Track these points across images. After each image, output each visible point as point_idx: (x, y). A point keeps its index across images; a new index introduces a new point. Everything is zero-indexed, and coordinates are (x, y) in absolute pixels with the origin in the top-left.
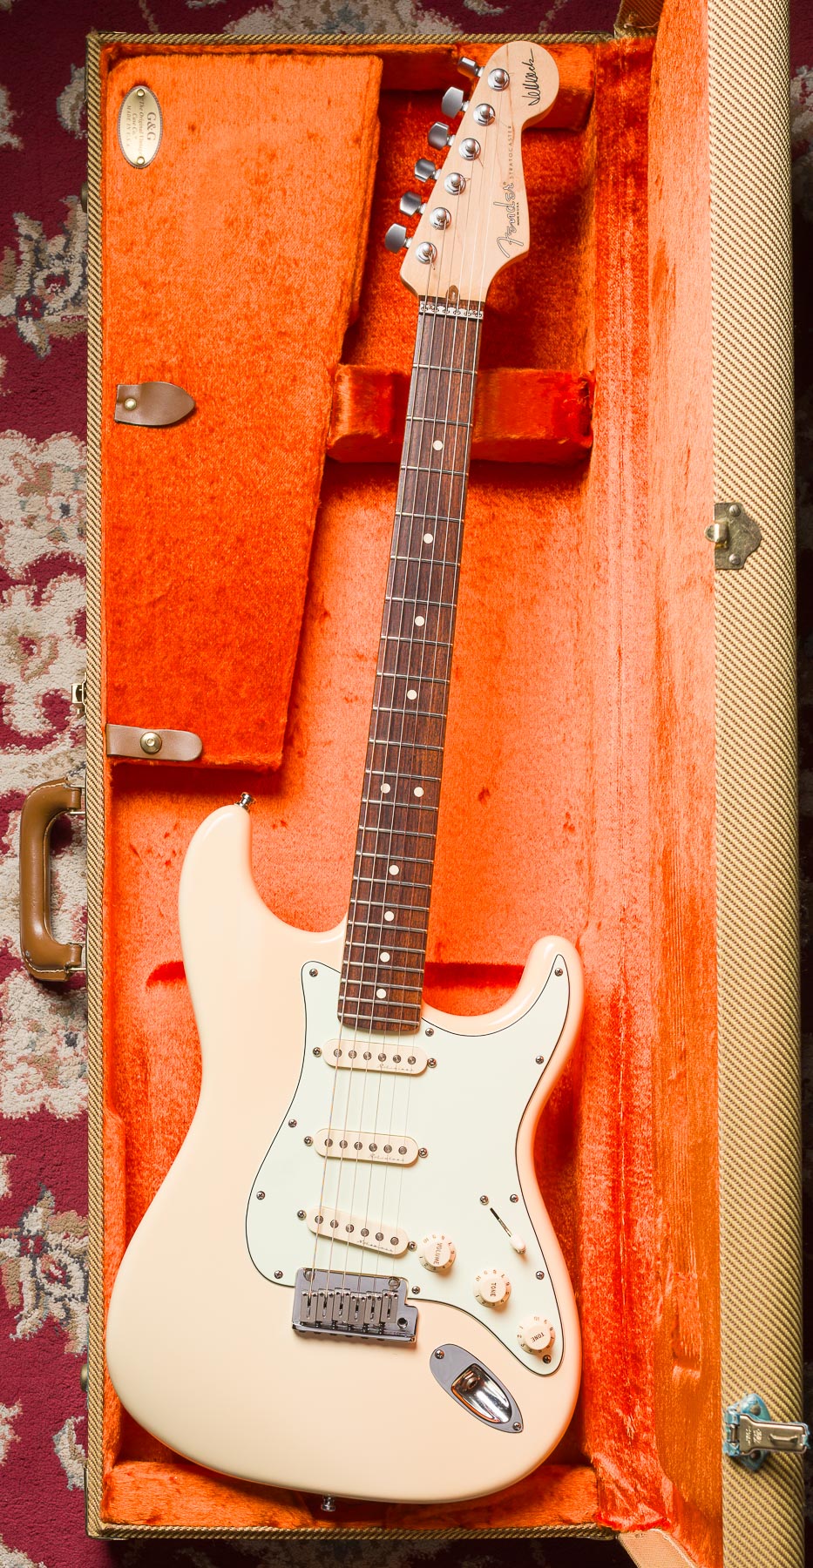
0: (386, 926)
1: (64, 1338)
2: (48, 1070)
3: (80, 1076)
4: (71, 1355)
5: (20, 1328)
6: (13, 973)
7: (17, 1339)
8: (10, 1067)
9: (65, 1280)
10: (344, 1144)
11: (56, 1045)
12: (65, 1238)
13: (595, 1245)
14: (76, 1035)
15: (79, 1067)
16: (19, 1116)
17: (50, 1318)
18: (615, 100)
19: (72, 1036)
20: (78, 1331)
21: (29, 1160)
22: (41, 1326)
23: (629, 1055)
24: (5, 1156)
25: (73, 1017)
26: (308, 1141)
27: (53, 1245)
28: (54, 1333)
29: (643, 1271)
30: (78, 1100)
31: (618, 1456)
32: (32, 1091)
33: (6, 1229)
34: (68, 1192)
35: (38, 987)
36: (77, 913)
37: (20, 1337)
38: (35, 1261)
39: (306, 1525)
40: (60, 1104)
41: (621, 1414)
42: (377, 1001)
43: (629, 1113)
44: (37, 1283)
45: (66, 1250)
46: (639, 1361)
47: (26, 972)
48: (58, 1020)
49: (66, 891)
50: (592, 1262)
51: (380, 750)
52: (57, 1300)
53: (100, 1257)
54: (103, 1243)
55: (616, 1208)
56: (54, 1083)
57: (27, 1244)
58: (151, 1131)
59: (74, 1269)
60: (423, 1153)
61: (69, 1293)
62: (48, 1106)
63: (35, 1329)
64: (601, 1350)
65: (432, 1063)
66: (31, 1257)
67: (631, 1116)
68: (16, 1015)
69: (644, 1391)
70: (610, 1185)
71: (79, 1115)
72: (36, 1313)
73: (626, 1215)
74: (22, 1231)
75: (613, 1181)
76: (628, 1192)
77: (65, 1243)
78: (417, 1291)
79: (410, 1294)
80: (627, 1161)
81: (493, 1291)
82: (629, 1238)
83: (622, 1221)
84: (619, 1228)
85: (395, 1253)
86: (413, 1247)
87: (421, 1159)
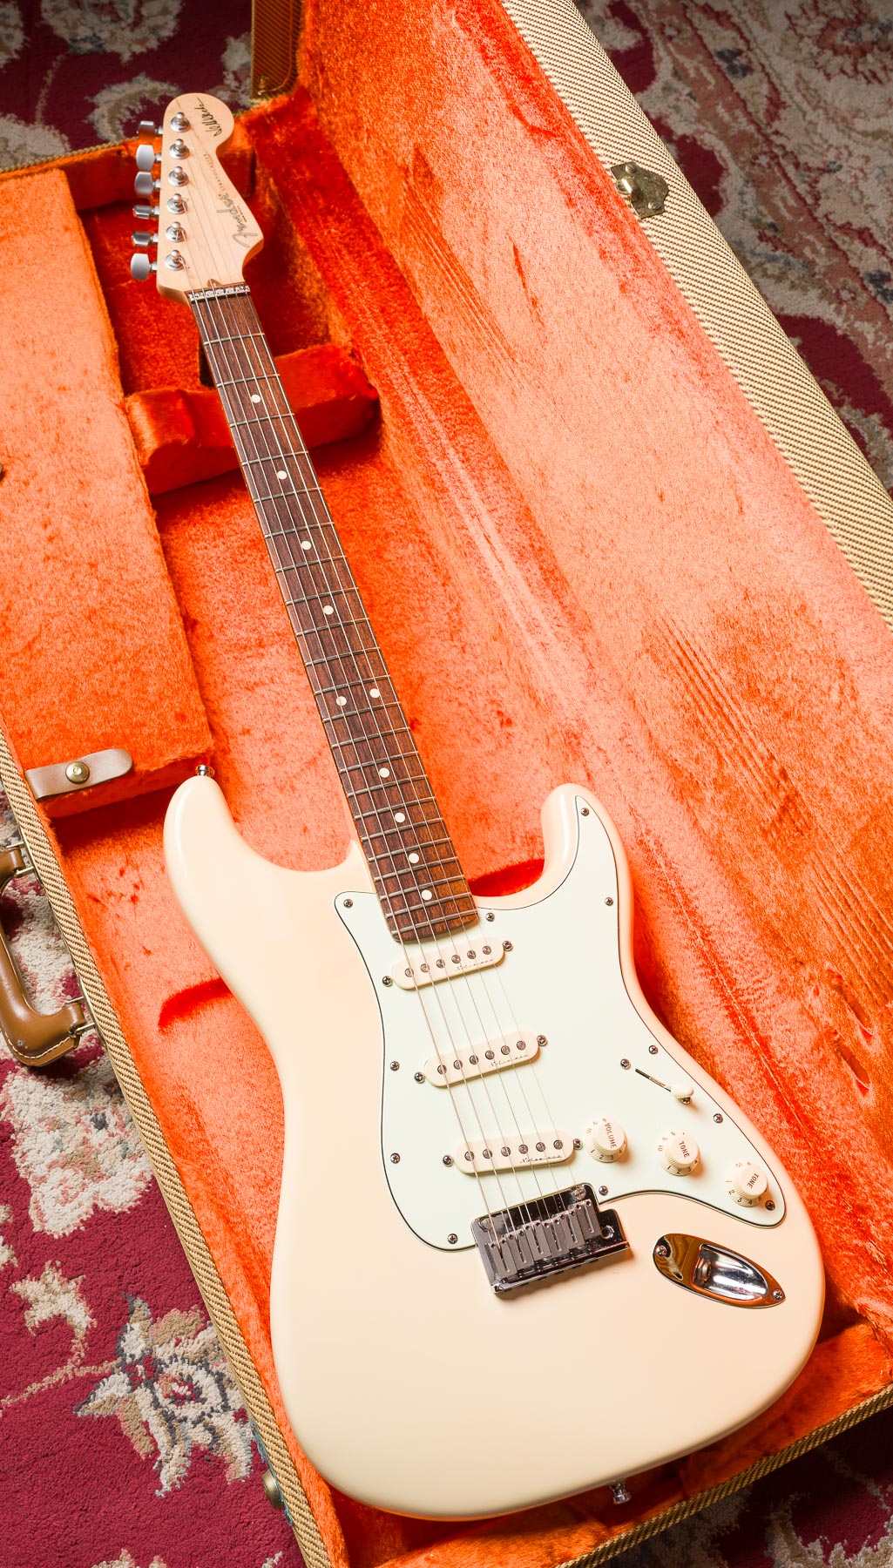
0: (401, 828)
1: (221, 1466)
2: (86, 1165)
3: (124, 1157)
4: (236, 1483)
5: (164, 1478)
6: (9, 1078)
7: (166, 1493)
8: (43, 1179)
9: (196, 1395)
10: (458, 1065)
11: (85, 1134)
12: (176, 1345)
13: (742, 1080)
14: (103, 1114)
15: (119, 1147)
16: (72, 1229)
17: (195, 1449)
18: (275, 146)
19: (99, 1117)
20: (234, 1449)
21: (102, 1274)
22: (188, 1464)
23: (678, 881)
24: (73, 1282)
25: (93, 1097)
26: (419, 1078)
27: (166, 1359)
28: (206, 1463)
29: (801, 1084)
30: (131, 1183)
31: (882, 1291)
32: (77, 1195)
33: (105, 1364)
34: (160, 1291)
35: (41, 1080)
36: (56, 988)
37: (169, 1489)
38: (152, 1388)
39: (602, 1540)
40: (114, 1196)
41: (860, 1244)
42: (427, 904)
43: (707, 936)
44: (164, 1414)
45: (183, 1359)
46: (847, 1178)
47: (24, 1070)
48: (78, 1106)
49: (36, 971)
50: (748, 1099)
51: (320, 669)
52: (195, 1424)
53: (235, 1329)
54: (232, 1310)
55: (743, 1033)
56: (98, 1176)
57: (137, 1372)
58: (228, 1175)
59: (203, 1379)
60: (542, 1041)
61: (206, 1408)
62: (101, 1205)
63: (183, 1470)
64: (805, 1186)
65: (508, 946)
66: (146, 1385)
67: (710, 938)
68: (29, 1120)
69: (869, 1207)
70: (726, 1012)
71: (140, 1199)
72: (177, 1450)
73: (756, 1036)
74: (124, 1360)
75: (727, 1008)
76: (747, 1012)
77: (179, 1351)
78: (604, 1191)
79: (600, 1198)
80: (729, 982)
81: (685, 1151)
82: (770, 1057)
83: (755, 1043)
84: (755, 1052)
85: (564, 1158)
86: (579, 1144)
87: (542, 1049)
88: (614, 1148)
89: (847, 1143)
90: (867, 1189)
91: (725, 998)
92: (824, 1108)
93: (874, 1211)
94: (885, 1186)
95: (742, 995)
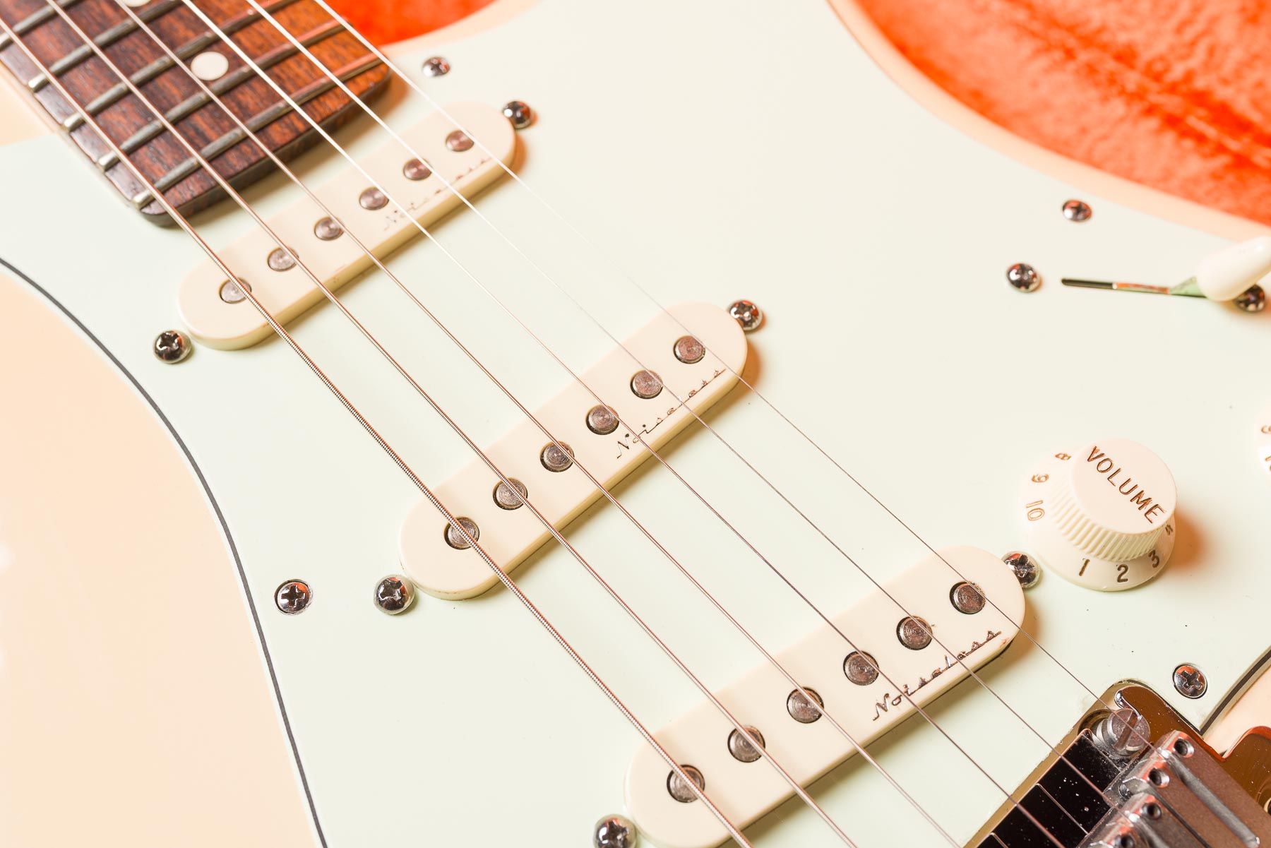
10: (512, 496)
26: (395, 597)
42: (218, 85)
55: (1221, 149)
60: (747, 314)
65: (521, 116)
70: (1153, 123)
73: (1257, 140)
75: (1150, 111)
76: (1200, 98)
78: (1191, 682)
79: (1194, 711)
80: (1119, 58)
85: (1009, 632)
86: (1030, 566)
87: (759, 338)
88: (1160, 519)
91: (1138, 95)
95: (1167, 69)
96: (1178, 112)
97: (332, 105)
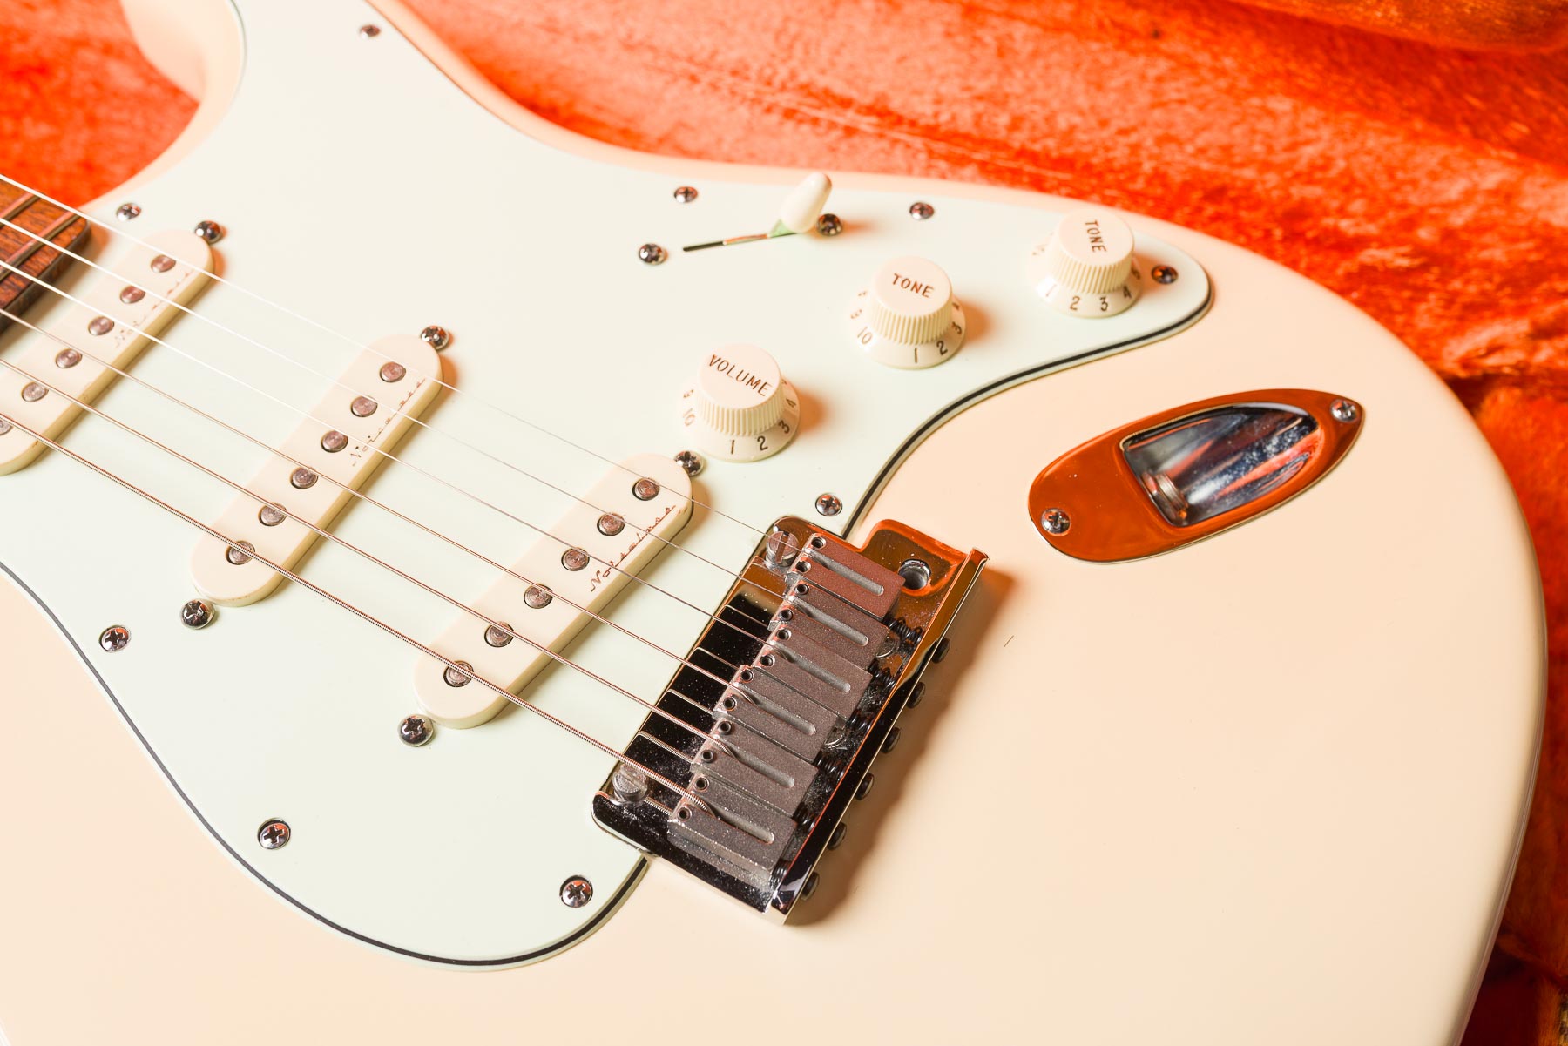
10: (276, 516)
26: (199, 615)
29: (1003, 120)
55: (832, 125)
60: (435, 337)
65: (213, 233)
69: (1303, 202)
70: (774, 118)
73: (859, 112)
75: (769, 110)
76: (806, 89)
78: (830, 505)
79: (836, 524)
80: (734, 73)
81: (916, 287)
82: (913, 123)
83: (866, 123)
84: (881, 136)
85: (682, 503)
86: (694, 458)
87: (449, 353)
88: (769, 392)
89: (1163, 140)
90: (1272, 178)
91: (757, 100)
92: (1077, 120)
93: (1318, 201)
94: (1293, 147)
95: (775, 73)
96: (793, 105)
97: (44, 260)
